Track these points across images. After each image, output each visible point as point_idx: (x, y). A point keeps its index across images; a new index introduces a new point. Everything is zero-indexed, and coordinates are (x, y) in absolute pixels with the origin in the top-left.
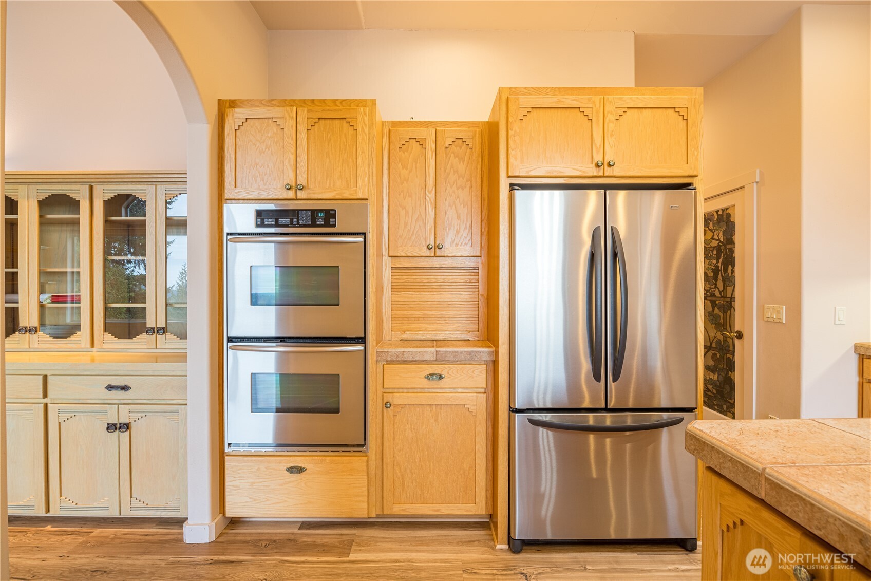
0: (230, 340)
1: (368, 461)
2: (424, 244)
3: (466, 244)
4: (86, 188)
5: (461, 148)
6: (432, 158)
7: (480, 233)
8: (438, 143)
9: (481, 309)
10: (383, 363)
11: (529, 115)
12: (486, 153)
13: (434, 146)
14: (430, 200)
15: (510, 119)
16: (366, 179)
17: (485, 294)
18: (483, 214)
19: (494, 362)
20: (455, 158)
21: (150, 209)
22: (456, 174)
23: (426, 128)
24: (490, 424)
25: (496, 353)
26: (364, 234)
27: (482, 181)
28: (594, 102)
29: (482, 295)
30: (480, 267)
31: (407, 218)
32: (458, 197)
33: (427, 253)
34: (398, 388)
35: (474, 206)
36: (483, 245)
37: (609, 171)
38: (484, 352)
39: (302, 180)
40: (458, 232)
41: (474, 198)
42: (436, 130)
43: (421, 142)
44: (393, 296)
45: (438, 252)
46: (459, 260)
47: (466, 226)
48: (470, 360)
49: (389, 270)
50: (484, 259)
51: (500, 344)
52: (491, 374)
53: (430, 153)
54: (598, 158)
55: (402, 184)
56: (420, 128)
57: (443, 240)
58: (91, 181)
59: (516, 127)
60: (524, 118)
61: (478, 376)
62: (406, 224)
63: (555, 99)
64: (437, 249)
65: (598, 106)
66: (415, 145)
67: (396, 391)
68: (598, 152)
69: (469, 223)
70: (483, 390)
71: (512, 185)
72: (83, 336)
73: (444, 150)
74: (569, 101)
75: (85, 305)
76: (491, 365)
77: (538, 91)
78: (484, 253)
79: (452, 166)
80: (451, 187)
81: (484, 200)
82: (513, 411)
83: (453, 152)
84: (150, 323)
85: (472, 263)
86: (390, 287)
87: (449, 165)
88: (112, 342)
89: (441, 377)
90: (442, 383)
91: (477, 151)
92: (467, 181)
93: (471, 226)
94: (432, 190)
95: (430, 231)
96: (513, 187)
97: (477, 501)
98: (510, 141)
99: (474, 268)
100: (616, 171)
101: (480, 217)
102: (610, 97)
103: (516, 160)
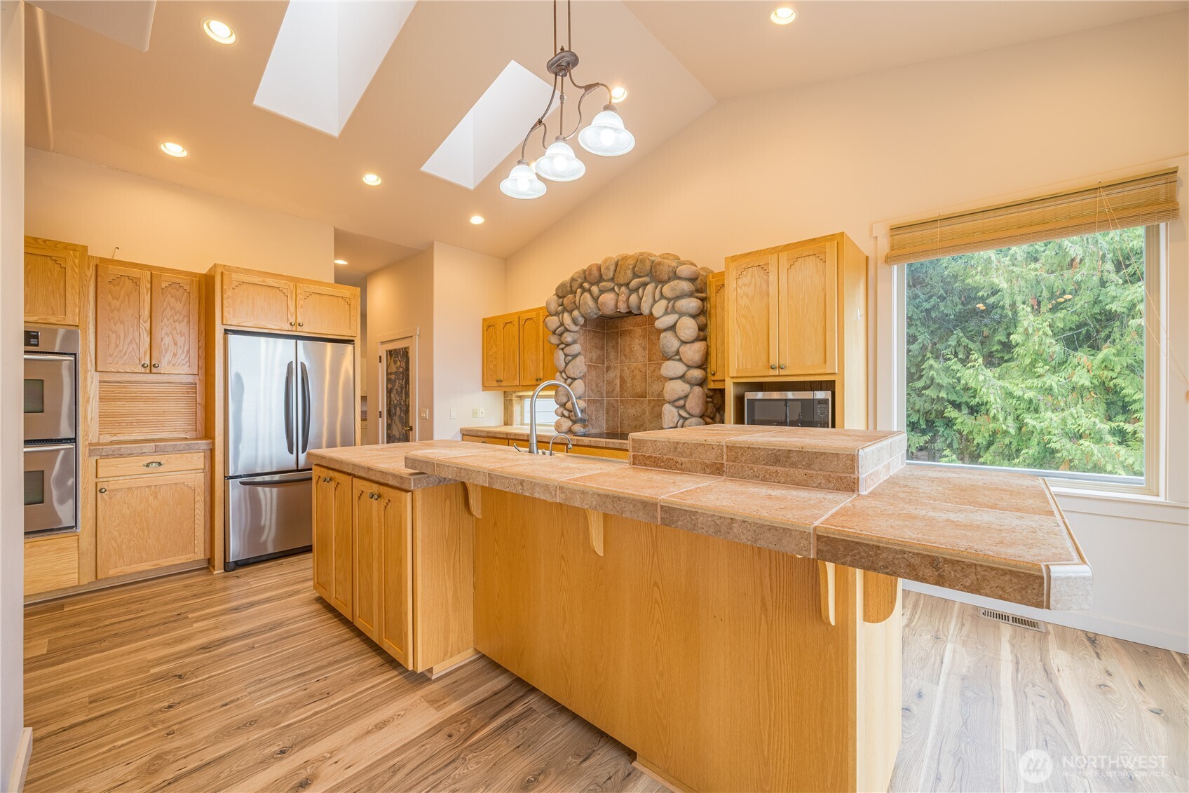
1: (78, 539)
2: (138, 362)
3: (183, 365)
5: (178, 290)
6: (147, 295)
7: (197, 358)
8: (153, 284)
9: (199, 414)
10: (96, 458)
11: (239, 286)
12: (203, 297)
13: (149, 286)
14: (145, 328)
15: (225, 287)
16: (77, 310)
17: (203, 403)
18: (201, 343)
19: (211, 450)
20: (172, 297)
22: (173, 310)
23: (140, 269)
24: (207, 494)
25: (213, 444)
26: (75, 354)
27: (199, 318)
28: (289, 286)
29: (199, 404)
30: (198, 382)
31: (118, 341)
32: (175, 328)
33: (142, 370)
34: (113, 477)
35: (191, 336)
36: (200, 366)
37: (300, 329)
38: (203, 444)
40: (175, 355)
41: (191, 331)
42: (151, 273)
43: (136, 282)
44: (101, 406)
45: (154, 370)
46: (175, 377)
47: (183, 352)
48: (189, 449)
49: (96, 383)
50: (202, 377)
51: (216, 435)
52: (209, 458)
53: (145, 290)
54: (292, 320)
55: (112, 312)
56: (133, 268)
57: (160, 361)
59: (229, 293)
60: (236, 288)
61: (198, 460)
62: (117, 346)
63: (261, 279)
64: (153, 368)
65: (292, 288)
66: (128, 283)
67: (111, 479)
68: (292, 316)
69: (186, 348)
70: (201, 471)
71: (225, 330)
73: (160, 290)
74: (270, 282)
76: (209, 452)
77: (248, 271)
78: (202, 371)
79: (169, 304)
80: (168, 320)
81: (202, 333)
82: (227, 478)
83: (170, 293)
85: (190, 379)
86: (98, 397)
87: (165, 303)
89: (160, 464)
90: (161, 469)
91: (194, 295)
92: (184, 317)
93: (188, 351)
94: (147, 321)
95: (145, 353)
96: (226, 331)
97: (196, 550)
98: (224, 301)
99: (192, 384)
100: (303, 329)
101: (197, 346)
102: (301, 285)
103: (229, 313)
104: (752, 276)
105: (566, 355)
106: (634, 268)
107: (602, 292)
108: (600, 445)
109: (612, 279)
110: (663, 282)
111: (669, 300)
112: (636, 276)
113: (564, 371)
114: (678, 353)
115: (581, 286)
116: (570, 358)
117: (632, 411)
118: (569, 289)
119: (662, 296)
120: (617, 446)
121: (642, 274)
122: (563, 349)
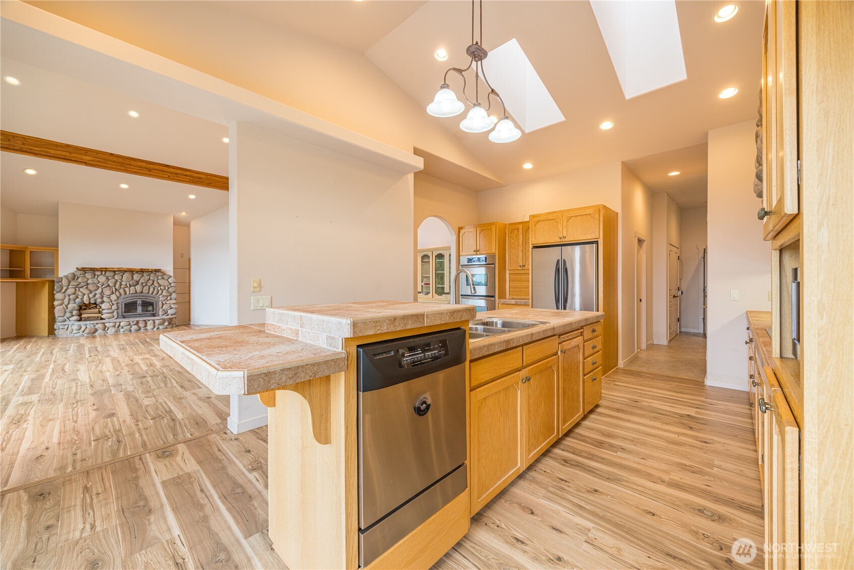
0: (461, 295)
2: (519, 265)
4: (431, 252)
6: (521, 235)
10: (500, 304)
11: (537, 223)
13: (522, 231)
14: (520, 250)
15: (532, 226)
16: (495, 247)
21: (445, 257)
23: (519, 225)
26: (494, 264)
28: (559, 216)
31: (514, 256)
33: (520, 268)
37: (564, 240)
39: (478, 249)
42: (522, 225)
43: (518, 230)
44: (510, 283)
49: (508, 274)
53: (520, 233)
54: (561, 236)
55: (512, 244)
56: (517, 225)
57: (525, 264)
58: (432, 251)
60: (536, 225)
62: (513, 259)
63: (546, 217)
64: (523, 267)
66: (516, 231)
68: (560, 233)
71: (533, 247)
72: (430, 295)
74: (550, 217)
75: (431, 286)
84: (445, 292)
86: (509, 280)
88: (437, 296)
94: (521, 246)
95: (521, 260)
98: (532, 233)
100: (566, 239)
102: (565, 214)
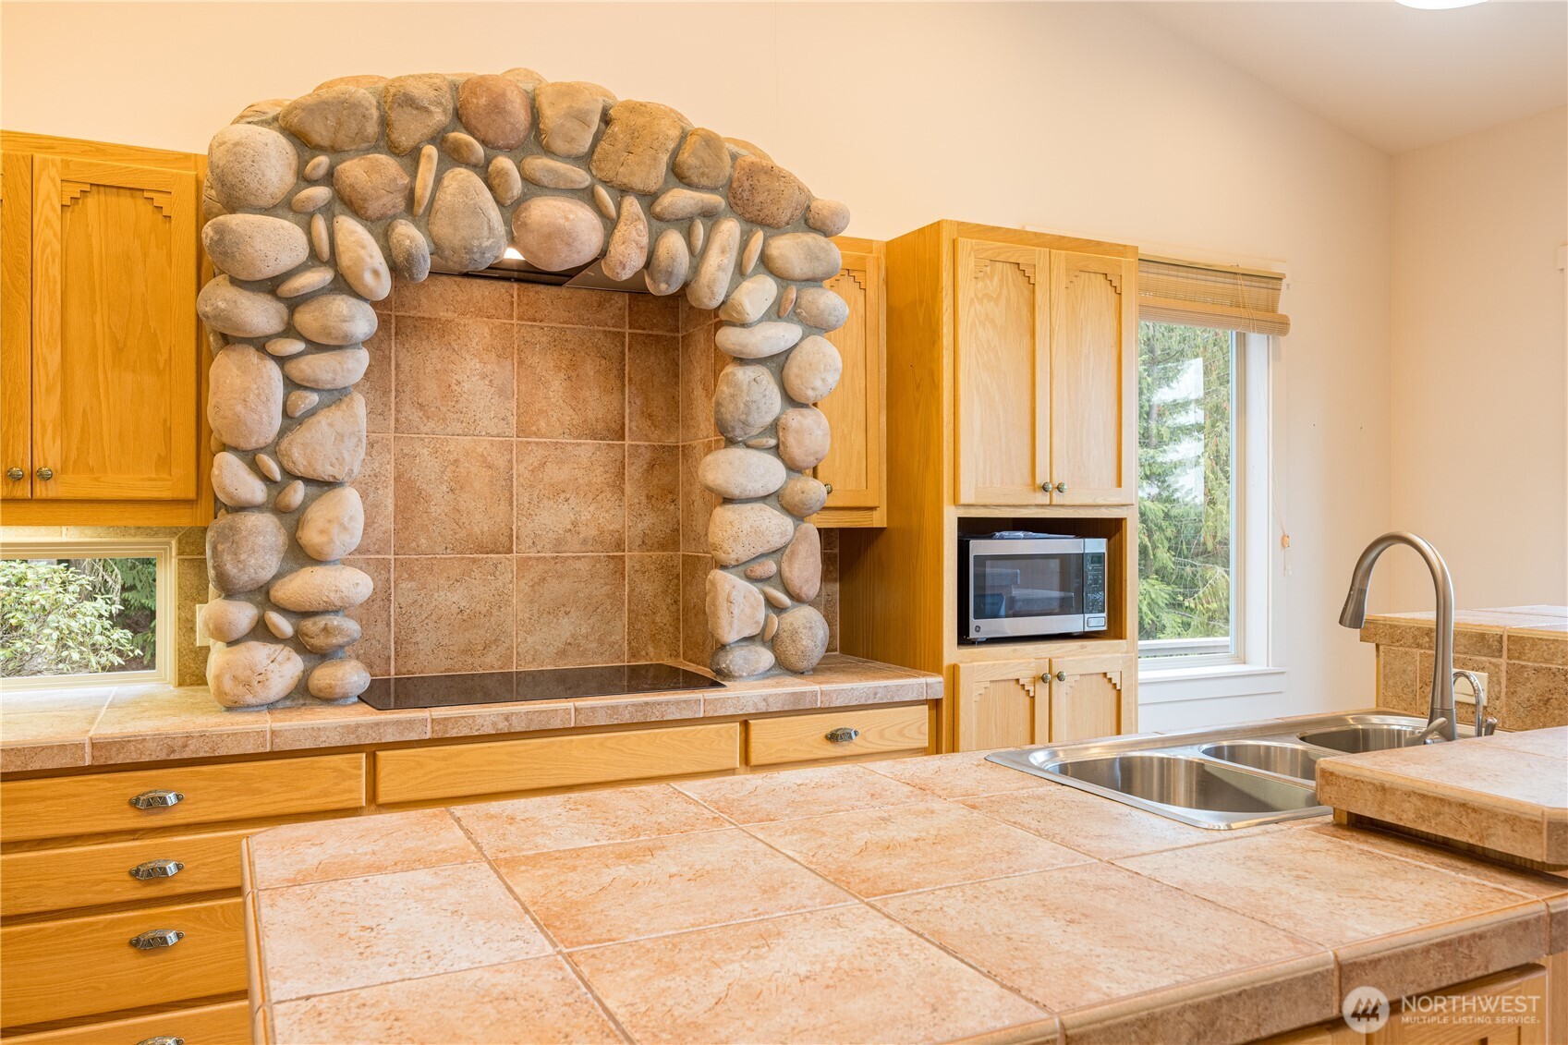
104: (1001, 280)
105: (291, 384)
106: (675, 154)
107: (534, 186)
108: (557, 724)
109: (585, 160)
110: (771, 226)
111: (782, 278)
112: (678, 175)
113: (273, 449)
114: (775, 428)
115: (438, 139)
116: (314, 398)
117: (451, 598)
118: (372, 128)
119: (765, 263)
120: (626, 718)
121: (704, 181)
122: (281, 360)
